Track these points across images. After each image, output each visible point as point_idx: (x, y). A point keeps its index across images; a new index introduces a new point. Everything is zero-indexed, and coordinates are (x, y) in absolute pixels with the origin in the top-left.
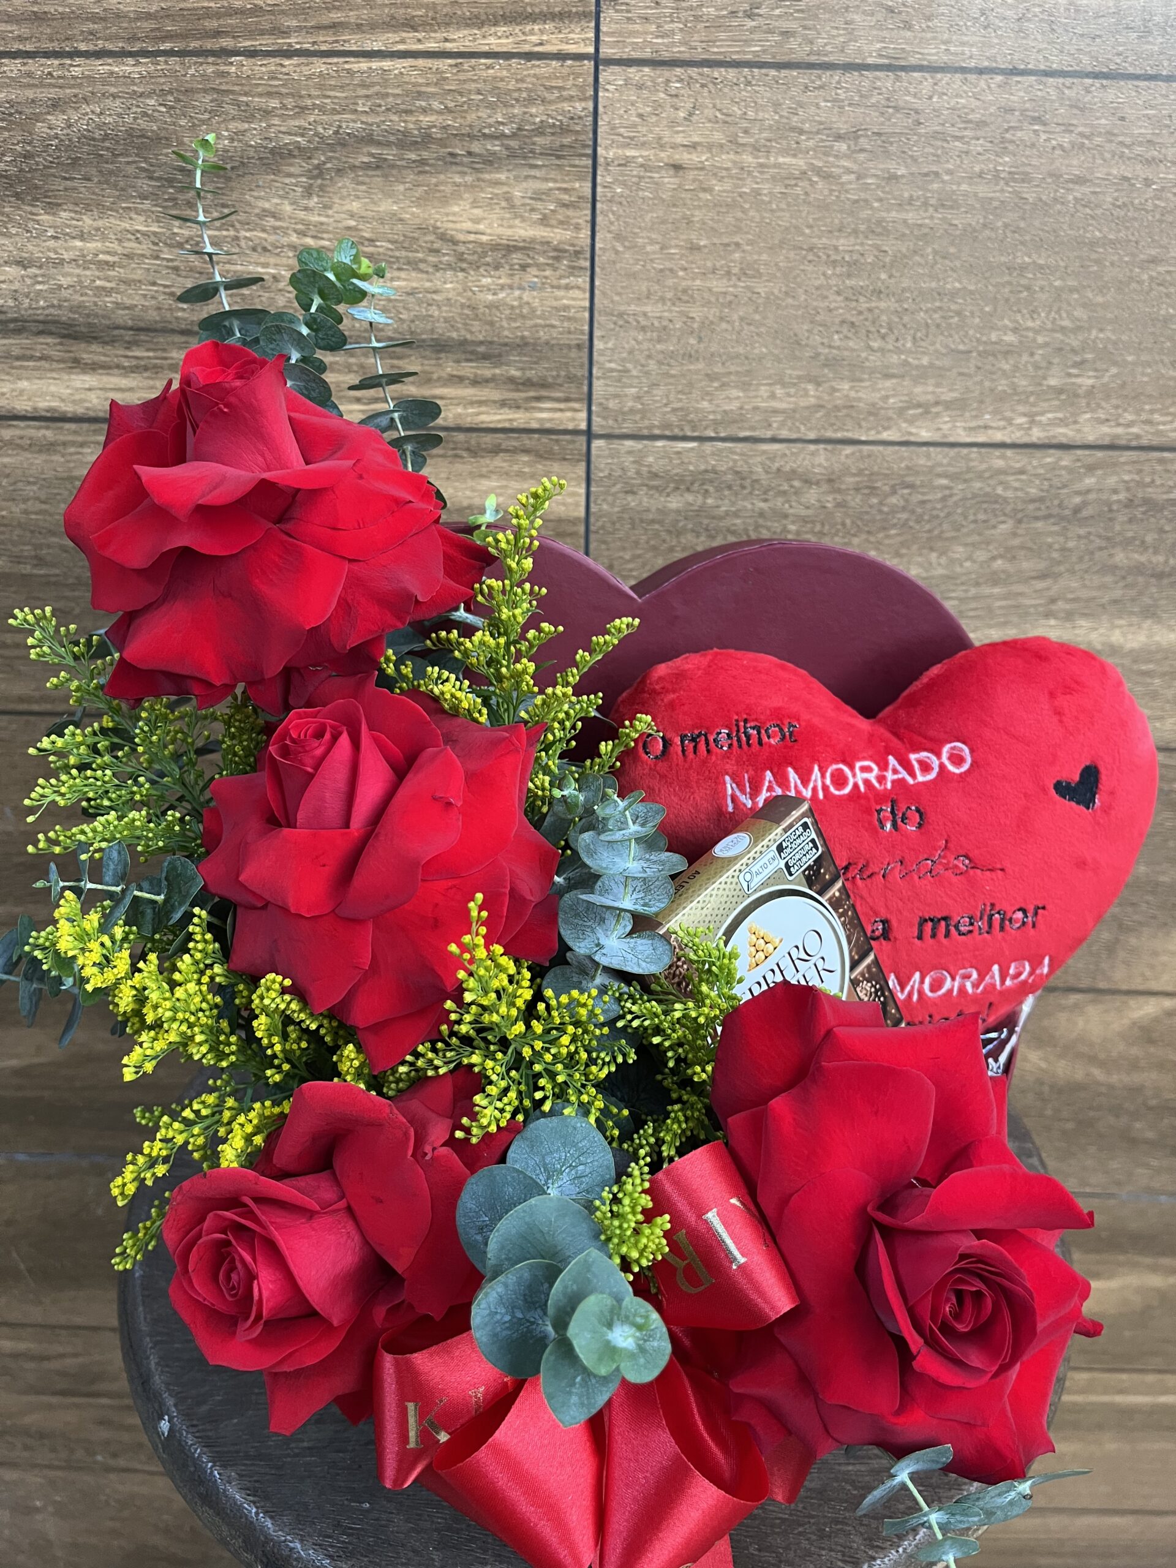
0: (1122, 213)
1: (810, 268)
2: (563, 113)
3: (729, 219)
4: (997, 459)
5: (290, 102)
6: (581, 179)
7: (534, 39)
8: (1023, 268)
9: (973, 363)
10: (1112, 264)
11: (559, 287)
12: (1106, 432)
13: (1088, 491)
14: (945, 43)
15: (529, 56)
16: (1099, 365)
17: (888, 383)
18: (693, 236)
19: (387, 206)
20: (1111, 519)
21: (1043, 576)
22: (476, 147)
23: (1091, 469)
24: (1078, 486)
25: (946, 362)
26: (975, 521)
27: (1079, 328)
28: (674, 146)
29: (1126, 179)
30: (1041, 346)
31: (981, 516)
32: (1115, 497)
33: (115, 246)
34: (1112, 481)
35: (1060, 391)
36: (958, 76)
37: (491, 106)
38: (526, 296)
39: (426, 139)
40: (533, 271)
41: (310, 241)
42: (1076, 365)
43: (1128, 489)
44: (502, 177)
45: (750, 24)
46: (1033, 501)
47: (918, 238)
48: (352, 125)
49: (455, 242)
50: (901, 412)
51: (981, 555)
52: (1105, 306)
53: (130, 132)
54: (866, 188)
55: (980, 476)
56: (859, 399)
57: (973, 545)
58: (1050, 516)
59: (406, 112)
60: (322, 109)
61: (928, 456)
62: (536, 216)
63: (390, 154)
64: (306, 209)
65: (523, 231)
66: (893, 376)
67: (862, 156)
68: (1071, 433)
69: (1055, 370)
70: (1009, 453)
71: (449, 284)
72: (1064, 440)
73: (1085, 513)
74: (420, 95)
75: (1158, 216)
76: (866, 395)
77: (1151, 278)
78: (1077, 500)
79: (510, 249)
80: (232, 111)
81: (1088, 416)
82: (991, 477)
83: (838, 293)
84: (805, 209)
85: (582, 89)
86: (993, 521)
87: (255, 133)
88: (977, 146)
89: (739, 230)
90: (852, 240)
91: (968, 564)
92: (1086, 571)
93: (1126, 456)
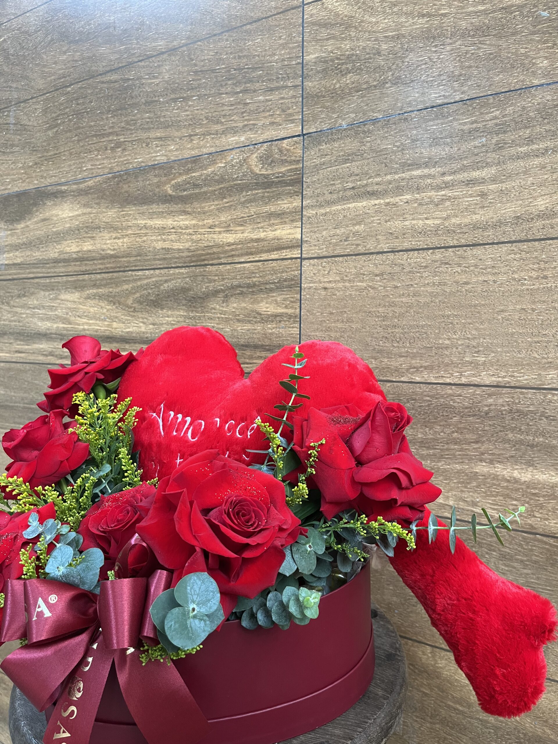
0: (486, 294)
1: (370, 319)
2: (292, 275)
3: (342, 303)
4: (449, 391)
5: (220, 277)
6: (297, 294)
7: (284, 254)
8: (448, 316)
9: (434, 352)
10: (485, 313)
11: (290, 327)
12: (494, 380)
13: (491, 405)
14: (410, 241)
15: (283, 259)
16: (486, 352)
17: (402, 359)
18: (331, 310)
19: (243, 305)
20: (503, 418)
21: (477, 442)
22: (268, 287)
23: (490, 395)
24: (485, 403)
25: (423, 351)
26: (443, 416)
27: (475, 338)
28: (324, 282)
29: (484, 281)
30: (460, 345)
31: (445, 414)
32: (503, 408)
33: (176, 319)
34: (500, 401)
35: (472, 363)
36: (416, 252)
37: (272, 275)
38: (281, 331)
39: (254, 285)
40: (283, 322)
41: (223, 316)
42: (476, 352)
43: (509, 405)
44: (274, 294)
45: (346, 243)
46: (466, 408)
47: (407, 307)
48: (235, 283)
49: (261, 314)
50: (407, 370)
51: (448, 431)
52: (485, 329)
53: (182, 288)
54: (387, 291)
55: (442, 396)
56: (391, 365)
57: (443, 426)
58: (475, 415)
59: (250, 278)
60: (228, 279)
61: (420, 388)
62: (284, 306)
63: (245, 290)
64: (222, 307)
65: (280, 310)
66: (403, 356)
67: (385, 281)
68: (479, 380)
69: (467, 354)
70: (453, 387)
71: (259, 327)
72: (476, 383)
73: (491, 415)
74: (253, 273)
75: (501, 294)
76: (394, 363)
77: (503, 318)
78: (487, 409)
79: (276, 316)
80: (206, 280)
81: (485, 373)
82: (447, 397)
83: (380, 327)
84: (367, 299)
85: (297, 267)
86: (450, 416)
87: (211, 286)
88: (425, 275)
89: (345, 307)
90: (384, 309)
91: (442, 434)
92: (496, 441)
93: (505, 390)
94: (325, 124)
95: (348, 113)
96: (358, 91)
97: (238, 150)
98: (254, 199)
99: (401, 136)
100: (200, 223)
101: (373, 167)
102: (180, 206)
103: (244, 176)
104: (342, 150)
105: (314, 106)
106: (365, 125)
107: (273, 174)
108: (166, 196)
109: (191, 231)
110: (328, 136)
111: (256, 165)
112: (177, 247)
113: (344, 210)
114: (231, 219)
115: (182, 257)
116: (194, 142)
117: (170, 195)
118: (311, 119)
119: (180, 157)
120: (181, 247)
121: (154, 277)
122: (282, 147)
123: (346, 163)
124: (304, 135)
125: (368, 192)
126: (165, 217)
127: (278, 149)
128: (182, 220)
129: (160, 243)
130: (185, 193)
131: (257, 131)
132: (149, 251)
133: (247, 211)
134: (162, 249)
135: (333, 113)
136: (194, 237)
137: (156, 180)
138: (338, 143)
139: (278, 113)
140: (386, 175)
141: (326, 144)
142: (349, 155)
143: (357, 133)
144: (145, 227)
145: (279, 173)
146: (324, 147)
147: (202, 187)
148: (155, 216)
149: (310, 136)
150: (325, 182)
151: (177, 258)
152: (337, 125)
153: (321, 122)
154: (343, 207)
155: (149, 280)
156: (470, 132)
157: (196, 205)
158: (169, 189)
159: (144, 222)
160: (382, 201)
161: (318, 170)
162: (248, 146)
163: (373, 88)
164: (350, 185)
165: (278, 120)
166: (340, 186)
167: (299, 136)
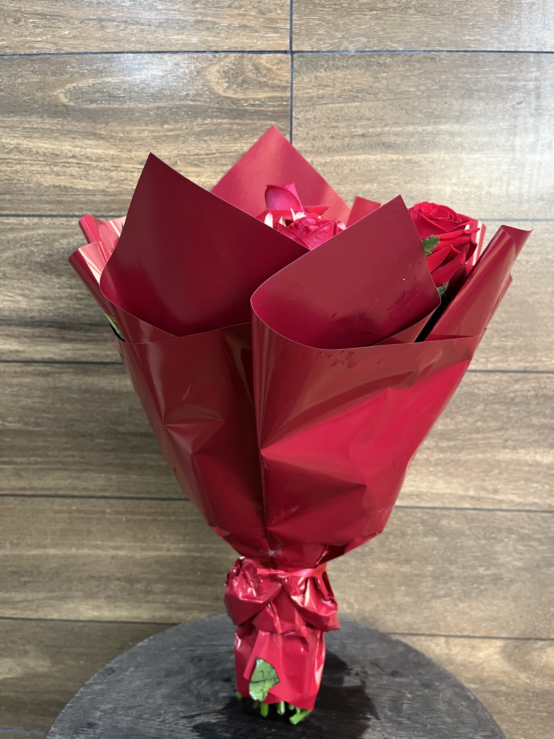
12: (522, 365)
13: (517, 391)
16: (515, 337)
20: (528, 404)
21: (500, 429)
23: (517, 381)
24: (511, 389)
32: (529, 394)
34: (527, 386)
35: (498, 348)
42: (504, 337)
43: (535, 390)
46: (491, 395)
57: (466, 415)
58: (500, 402)
72: (503, 369)
73: (517, 400)
77: (533, 301)
78: (512, 395)
81: (512, 358)
92: (520, 427)
93: (532, 376)
94: (325, 43)
95: (357, 35)
96: (371, 10)
97: (186, 56)
98: (216, 130)
99: (427, 79)
100: (124, 155)
101: (390, 112)
102: (84, 124)
103: (197, 95)
104: (348, 83)
105: (308, 15)
106: (380, 56)
107: (246, 100)
108: (56, 106)
109: (108, 165)
110: (327, 61)
111: (218, 83)
112: (82, 187)
113: (351, 161)
114: (179, 155)
115: (93, 202)
116: (108, 31)
117: (64, 106)
118: (304, 32)
119: (82, 50)
120: (91, 188)
121: (39, 228)
122: (260, 64)
123: (354, 101)
124: (292, 53)
125: (384, 144)
126: (56, 138)
127: (254, 65)
128: (90, 146)
129: (48, 177)
130: (94, 106)
131: (219, 34)
132: (29, 188)
133: (205, 146)
134: (54, 186)
135: (336, 31)
136: (114, 174)
137: (35, 79)
138: (343, 73)
139: (253, 13)
140: (406, 124)
141: (325, 70)
142: (358, 92)
143: (369, 64)
144: (18, 149)
145: (255, 100)
146: (322, 74)
147: (125, 102)
148: (37, 135)
149: (301, 56)
150: (325, 122)
151: (83, 203)
152: (342, 49)
153: (318, 40)
154: (349, 158)
155: (31, 233)
156: (508, 90)
157: (114, 126)
158: (61, 96)
159: (15, 141)
160: (401, 157)
161: (314, 104)
162: (204, 52)
163: (391, 10)
164: (360, 131)
165: (253, 23)
166: (345, 130)
167: (285, 52)
